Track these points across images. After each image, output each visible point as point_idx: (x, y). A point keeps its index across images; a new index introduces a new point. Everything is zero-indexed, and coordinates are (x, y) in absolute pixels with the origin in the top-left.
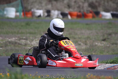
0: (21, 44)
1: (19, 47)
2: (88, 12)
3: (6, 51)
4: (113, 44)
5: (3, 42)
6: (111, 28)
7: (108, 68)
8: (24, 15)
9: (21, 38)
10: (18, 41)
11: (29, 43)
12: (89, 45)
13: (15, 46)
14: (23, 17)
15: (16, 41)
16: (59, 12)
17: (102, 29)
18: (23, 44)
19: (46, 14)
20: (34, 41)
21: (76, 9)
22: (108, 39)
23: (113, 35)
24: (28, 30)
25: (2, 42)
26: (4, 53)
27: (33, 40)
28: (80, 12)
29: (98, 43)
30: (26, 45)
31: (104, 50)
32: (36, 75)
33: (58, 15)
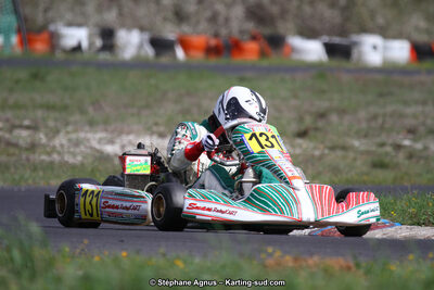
0: (16, 145)
1: (8, 155)
2: (245, 37)
4: (333, 148)
6: (323, 92)
8: (22, 42)
9: (17, 122)
10: (7, 136)
11: (44, 140)
14: (18, 51)
15: (1, 134)
16: (146, 36)
17: (295, 96)
18: (24, 145)
19: (99, 43)
20: (62, 134)
21: (203, 25)
22: (316, 129)
23: (334, 118)
24: (38, 98)
27: (57, 132)
28: (216, 36)
30: (33, 147)
33: (141, 46)
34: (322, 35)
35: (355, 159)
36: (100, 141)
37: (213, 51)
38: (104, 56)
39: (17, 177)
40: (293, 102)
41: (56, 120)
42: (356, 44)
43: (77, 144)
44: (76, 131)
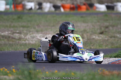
0: (15, 38)
1: (12, 41)
2: (82, 4)
4: (111, 37)
6: (107, 20)
8: (14, 7)
9: (15, 32)
10: (12, 35)
11: (23, 37)
12: (86, 38)
13: (8, 40)
14: (13, 10)
15: (10, 35)
16: (52, 5)
17: (98, 22)
19: (37, 7)
20: (29, 35)
21: (69, 1)
22: (106, 31)
23: (111, 28)
24: (20, 24)
27: (27, 34)
28: (73, 4)
29: (96, 36)
30: (20, 39)
31: (102, 43)
33: (50, 8)
34: (105, 3)
35: (118, 40)
36: (40, 37)
37: (72, 9)
38: (39, 11)
39: (15, 48)
40: (98, 23)
41: (27, 30)
42: (116, 5)
43: (33, 38)
44: (33, 34)
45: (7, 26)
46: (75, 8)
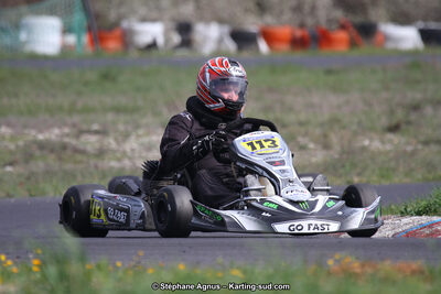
0: (83, 152)
1: (76, 162)
2: (333, 27)
3: (28, 178)
4: (426, 143)
5: (17, 147)
6: (418, 82)
7: (409, 234)
8: (92, 41)
9: (85, 127)
10: (73, 142)
11: (113, 145)
12: (337, 148)
13: (60, 159)
14: (89, 50)
15: (66, 140)
16: (226, 29)
17: (387, 88)
18: (93, 152)
19: (176, 39)
20: (133, 138)
21: (287, 16)
22: (409, 123)
23: (429, 110)
24: (108, 100)
25: (12, 147)
26: (21, 184)
27: (126, 136)
28: (302, 26)
29: (371, 139)
30: (101, 153)
31: (393, 164)
32: (139, 262)
33: (220, 41)
34: (417, 20)
37: (298, 43)
38: (183, 53)
40: (384, 95)
43: (149, 148)
44: (148, 134)
45: (60, 109)
46: (310, 40)
